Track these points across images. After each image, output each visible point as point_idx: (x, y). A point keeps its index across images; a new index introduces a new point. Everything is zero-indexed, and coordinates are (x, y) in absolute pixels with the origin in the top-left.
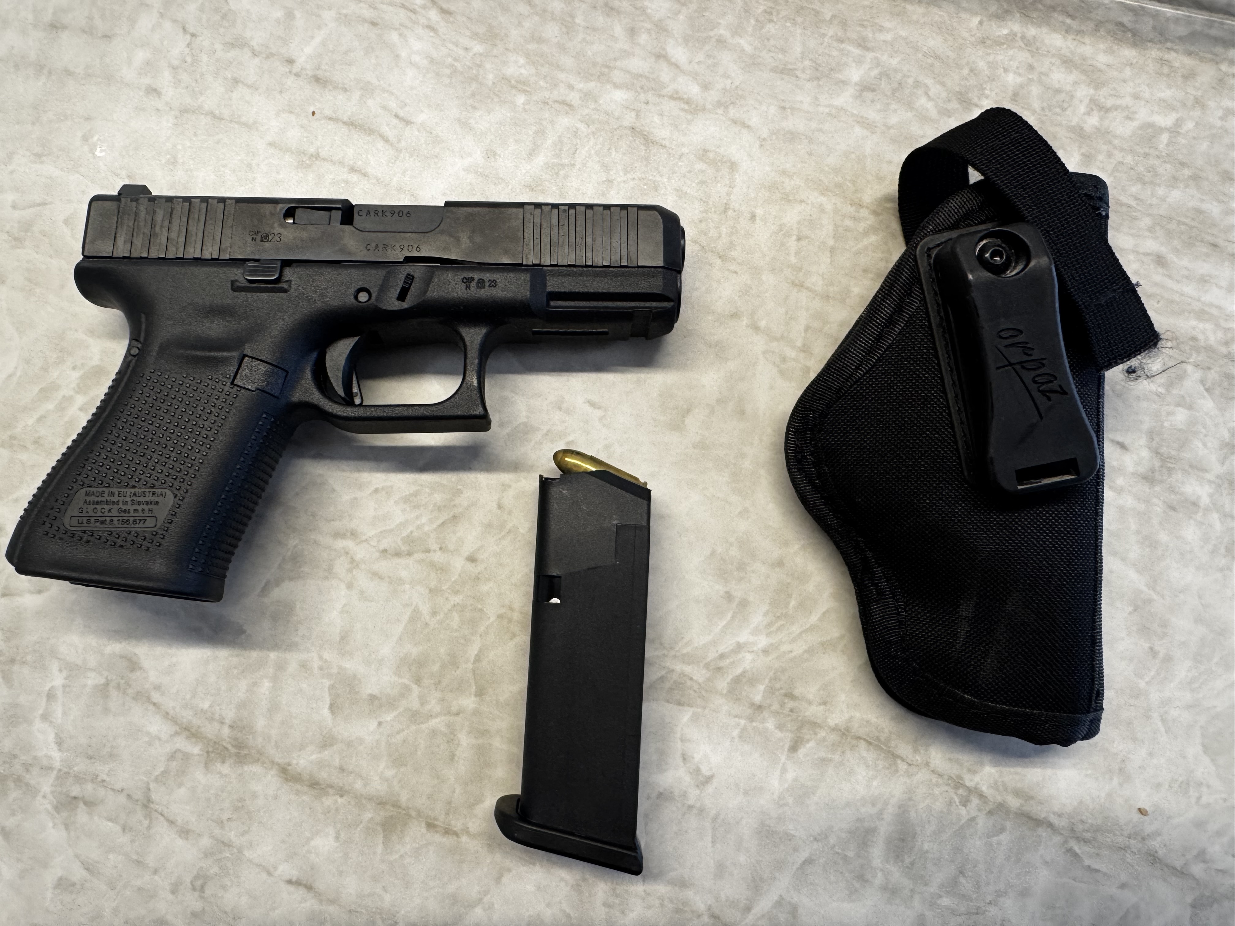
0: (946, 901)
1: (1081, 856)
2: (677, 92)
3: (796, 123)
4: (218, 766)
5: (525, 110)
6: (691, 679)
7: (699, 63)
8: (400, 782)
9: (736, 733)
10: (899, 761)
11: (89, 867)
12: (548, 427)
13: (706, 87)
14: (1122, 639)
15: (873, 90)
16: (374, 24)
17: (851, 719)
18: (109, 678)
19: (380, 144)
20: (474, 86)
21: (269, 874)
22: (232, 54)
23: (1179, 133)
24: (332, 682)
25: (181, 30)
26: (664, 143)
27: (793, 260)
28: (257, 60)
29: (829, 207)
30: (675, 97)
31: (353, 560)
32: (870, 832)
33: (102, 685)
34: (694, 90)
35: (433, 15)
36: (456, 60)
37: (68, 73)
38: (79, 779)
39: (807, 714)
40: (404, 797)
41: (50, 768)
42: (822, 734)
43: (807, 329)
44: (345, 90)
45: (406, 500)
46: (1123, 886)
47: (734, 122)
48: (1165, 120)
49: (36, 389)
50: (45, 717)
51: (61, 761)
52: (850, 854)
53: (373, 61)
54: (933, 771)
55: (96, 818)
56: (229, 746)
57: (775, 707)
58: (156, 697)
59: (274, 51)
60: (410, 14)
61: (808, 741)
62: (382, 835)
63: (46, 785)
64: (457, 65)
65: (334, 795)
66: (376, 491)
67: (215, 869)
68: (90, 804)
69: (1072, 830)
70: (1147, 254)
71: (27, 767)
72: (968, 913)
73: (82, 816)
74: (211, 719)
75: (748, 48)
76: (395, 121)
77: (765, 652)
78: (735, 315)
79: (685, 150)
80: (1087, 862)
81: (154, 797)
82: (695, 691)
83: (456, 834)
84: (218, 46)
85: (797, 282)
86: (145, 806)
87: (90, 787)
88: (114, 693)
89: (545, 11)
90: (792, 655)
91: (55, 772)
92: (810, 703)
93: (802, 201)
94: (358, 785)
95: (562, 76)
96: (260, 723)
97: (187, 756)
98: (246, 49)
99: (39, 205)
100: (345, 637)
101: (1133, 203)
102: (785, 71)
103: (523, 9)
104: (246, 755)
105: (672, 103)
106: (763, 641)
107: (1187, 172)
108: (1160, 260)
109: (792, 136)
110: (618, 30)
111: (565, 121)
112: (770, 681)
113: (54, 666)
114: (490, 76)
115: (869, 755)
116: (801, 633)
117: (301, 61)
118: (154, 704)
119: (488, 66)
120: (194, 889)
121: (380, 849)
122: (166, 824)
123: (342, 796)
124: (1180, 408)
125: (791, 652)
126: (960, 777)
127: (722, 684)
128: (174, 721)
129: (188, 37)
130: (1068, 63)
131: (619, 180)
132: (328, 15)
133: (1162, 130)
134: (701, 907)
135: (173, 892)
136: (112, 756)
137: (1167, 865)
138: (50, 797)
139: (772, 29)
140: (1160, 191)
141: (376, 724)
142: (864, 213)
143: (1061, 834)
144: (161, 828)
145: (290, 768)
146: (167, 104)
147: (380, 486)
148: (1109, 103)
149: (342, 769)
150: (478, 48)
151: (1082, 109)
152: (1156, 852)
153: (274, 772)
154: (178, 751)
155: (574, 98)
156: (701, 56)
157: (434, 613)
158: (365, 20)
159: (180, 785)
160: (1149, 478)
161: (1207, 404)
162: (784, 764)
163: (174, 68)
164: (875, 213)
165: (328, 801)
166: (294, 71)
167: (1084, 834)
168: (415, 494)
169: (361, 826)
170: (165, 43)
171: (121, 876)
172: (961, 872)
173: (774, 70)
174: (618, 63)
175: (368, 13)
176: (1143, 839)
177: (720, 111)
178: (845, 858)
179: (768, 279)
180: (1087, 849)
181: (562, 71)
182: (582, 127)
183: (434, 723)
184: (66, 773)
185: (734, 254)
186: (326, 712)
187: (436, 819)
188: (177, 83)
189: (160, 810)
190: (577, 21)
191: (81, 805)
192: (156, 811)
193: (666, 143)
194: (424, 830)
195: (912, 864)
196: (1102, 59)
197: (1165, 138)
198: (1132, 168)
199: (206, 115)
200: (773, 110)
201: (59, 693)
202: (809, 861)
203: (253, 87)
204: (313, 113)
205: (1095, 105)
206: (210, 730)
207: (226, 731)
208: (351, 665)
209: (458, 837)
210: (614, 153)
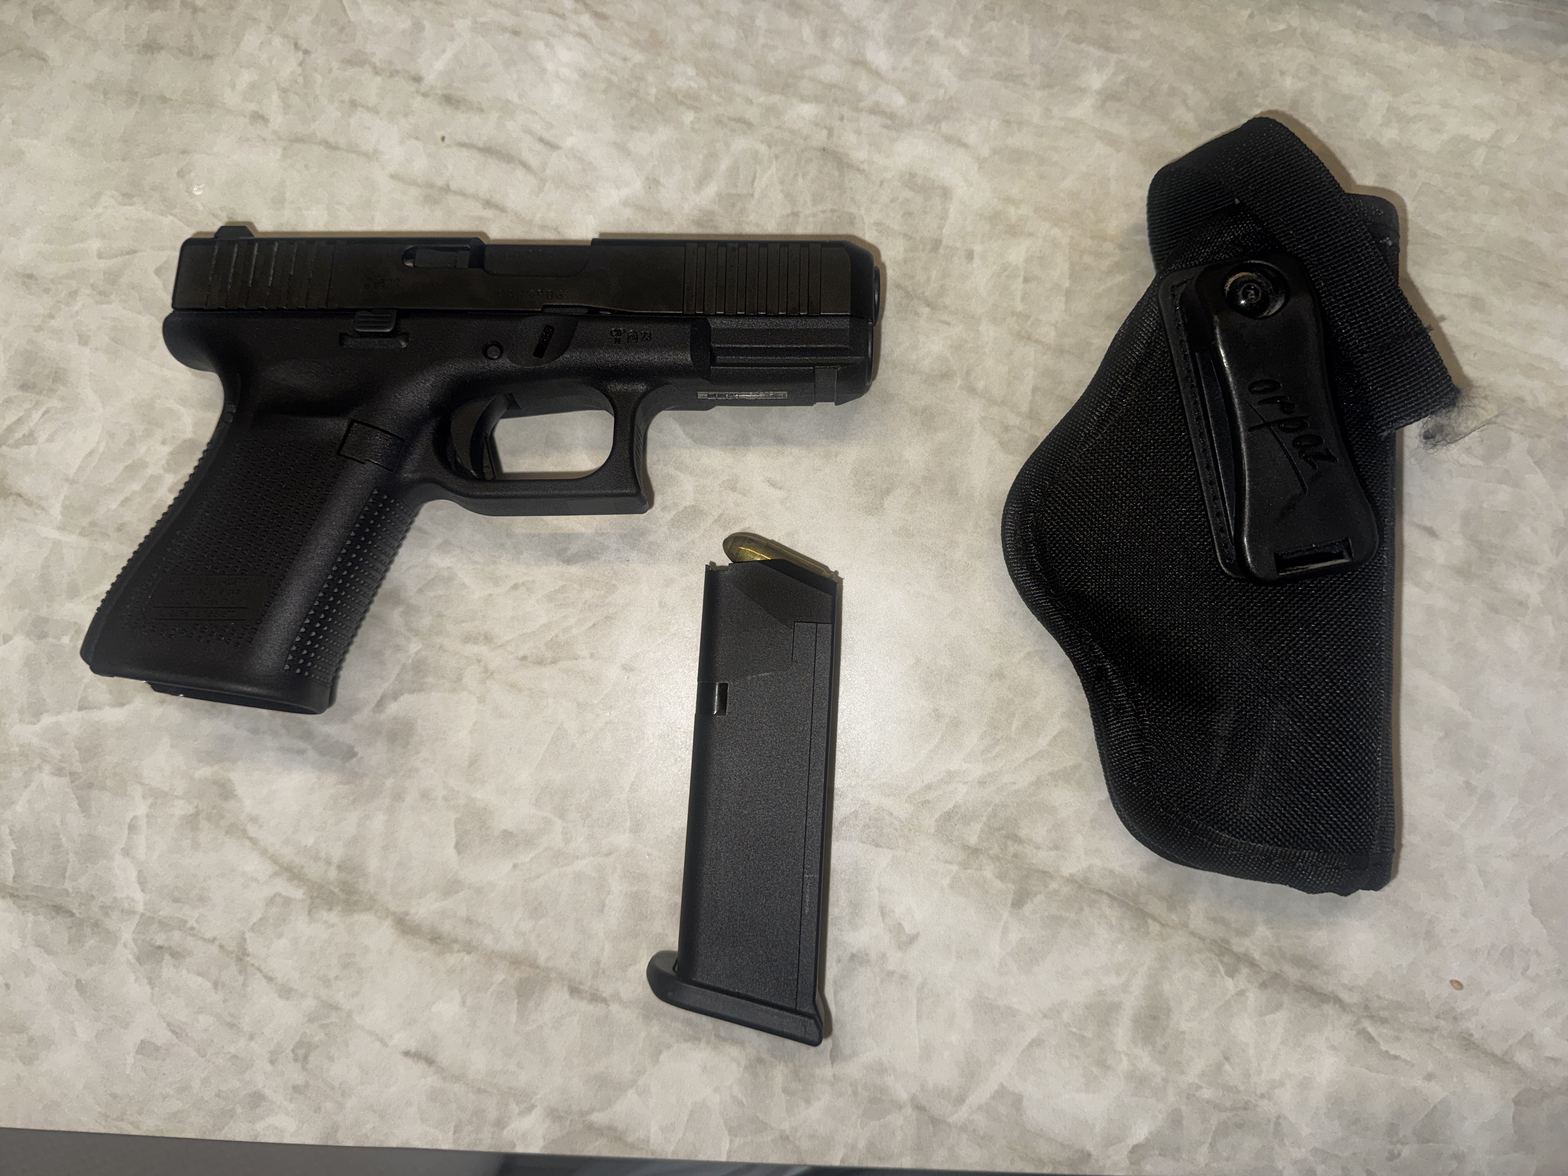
0: (1207, 1093)
1: (1377, 1039)
2: (877, 104)
3: (1023, 140)
4: (325, 915)
5: (693, 129)
6: (891, 814)
7: (905, 69)
8: (538, 936)
9: (946, 882)
10: (1150, 921)
11: (177, 1030)
12: (720, 511)
13: (913, 98)
14: (1431, 772)
15: (1119, 100)
16: (516, 33)
17: (1090, 867)
18: (200, 807)
19: (520, 173)
20: (634, 102)
21: (385, 1045)
22: (350, 72)
23: (1500, 148)
24: (458, 816)
25: (293, 47)
26: (862, 167)
27: (1019, 307)
28: (379, 79)
29: (1065, 241)
30: (876, 110)
31: (486, 670)
32: (1114, 1008)
33: (190, 815)
34: (898, 101)
35: (586, 20)
36: (612, 72)
37: (164, 99)
38: (165, 925)
39: (1034, 861)
40: (542, 957)
41: (132, 912)
42: (1054, 885)
43: (1035, 390)
44: (481, 110)
45: (550, 598)
46: (1429, 1077)
47: (948, 139)
48: (1482, 132)
49: (120, 467)
50: (126, 852)
51: (145, 904)
52: (1089, 1034)
53: (515, 76)
54: (1193, 934)
55: (184, 972)
56: (336, 890)
57: (995, 850)
58: (252, 830)
59: (399, 67)
60: (557, 19)
61: (1035, 895)
62: (516, 1001)
63: (127, 932)
64: (615, 78)
65: (459, 951)
66: (515, 587)
67: (320, 1036)
68: (177, 955)
69: (1367, 1008)
70: (1460, 296)
71: (105, 910)
72: (1234, 1109)
73: (168, 970)
74: (316, 859)
75: (964, 51)
76: (538, 146)
77: (982, 783)
78: (946, 375)
79: (889, 175)
80: (1384, 1047)
81: (250, 949)
82: (896, 829)
83: (604, 1001)
84: (335, 65)
85: (1023, 333)
86: (240, 960)
87: (177, 935)
88: (204, 824)
89: (718, 12)
90: (1016, 787)
91: (137, 918)
92: (1038, 848)
93: (1031, 235)
94: (488, 941)
95: (738, 88)
96: (373, 864)
97: (288, 902)
98: (367, 67)
99: (128, 253)
100: (474, 762)
101: (1441, 233)
102: (1010, 77)
103: (694, 10)
104: (356, 901)
105: (873, 118)
106: (978, 770)
107: (1508, 194)
108: (1477, 303)
109: (1017, 156)
110: (807, 32)
111: (741, 143)
112: (988, 820)
113: (137, 792)
114: (653, 91)
115: (1113, 913)
116: (1027, 760)
117: (431, 78)
118: (250, 839)
119: (650, 78)
120: (296, 1060)
121: (513, 1019)
122: (264, 981)
123: (469, 953)
124: (1504, 486)
125: (1015, 783)
126: (1227, 941)
127: (929, 821)
128: (274, 860)
129: (300, 55)
130: (1360, 63)
131: (807, 212)
132: (462, 25)
133: (1477, 144)
134: (903, 1095)
135: (272, 1062)
136: (202, 900)
137: (1485, 1052)
138: (131, 944)
139: (994, 27)
140: (1476, 218)
141: (511, 865)
142: (1108, 247)
143: (1352, 1012)
144: (258, 985)
145: (407, 917)
146: (275, 132)
147: (521, 581)
148: (1412, 111)
149: (469, 921)
150: (638, 57)
151: (1378, 119)
152: (1471, 1035)
153: (388, 922)
154: (277, 895)
155: (752, 114)
156: (907, 61)
157: (583, 732)
158: (504, 29)
159: (280, 936)
160: (1464, 572)
161: (1537, 481)
162: (1006, 922)
163: (284, 91)
164: (1121, 247)
165: (452, 959)
166: (422, 90)
167: (1381, 1012)
168: (562, 590)
169: (491, 990)
170: (274, 62)
171: (212, 1041)
172: (1227, 1059)
173: (997, 76)
174: (807, 72)
175: (509, 21)
176: (1455, 1019)
177: (930, 127)
178: (1082, 1039)
179: (988, 331)
180: (1385, 1030)
181: (739, 82)
182: (763, 148)
183: (582, 865)
184: (149, 917)
185: (947, 301)
186: (451, 851)
187: (581, 983)
188: (286, 107)
189: (257, 964)
190: (758, 22)
191: (167, 957)
192: (252, 965)
193: (865, 166)
194: (567, 996)
195: (1165, 1047)
196: (1403, 58)
197: (1481, 153)
198: (1441, 191)
199: (320, 144)
200: (995, 124)
201: (142, 823)
202: (1036, 1043)
203: (374, 110)
204: (443, 139)
205: (1394, 115)
206: (314, 871)
207: (333, 873)
208: (483, 795)
209: (608, 1006)
210: (800, 180)
